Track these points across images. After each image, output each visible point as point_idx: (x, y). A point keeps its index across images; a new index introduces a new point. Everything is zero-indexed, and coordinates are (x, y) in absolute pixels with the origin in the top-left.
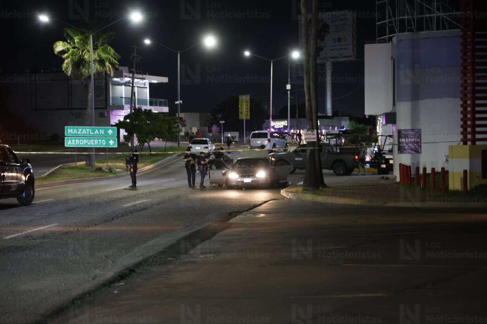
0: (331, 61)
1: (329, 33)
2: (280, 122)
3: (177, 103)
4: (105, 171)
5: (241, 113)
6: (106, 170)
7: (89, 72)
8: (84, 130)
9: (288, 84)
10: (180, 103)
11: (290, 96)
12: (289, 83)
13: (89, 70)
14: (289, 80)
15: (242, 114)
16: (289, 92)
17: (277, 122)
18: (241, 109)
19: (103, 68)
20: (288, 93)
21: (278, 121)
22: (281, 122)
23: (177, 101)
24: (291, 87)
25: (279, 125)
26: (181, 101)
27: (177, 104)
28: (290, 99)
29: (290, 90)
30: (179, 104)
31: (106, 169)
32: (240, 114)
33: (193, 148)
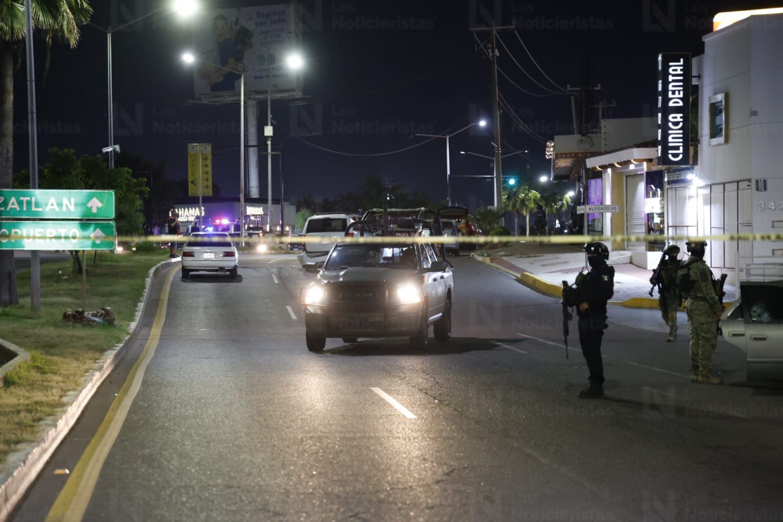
0: (255, 99)
1: (251, 46)
2: (188, 210)
3: (105, 150)
9: (267, 125)
10: (114, 150)
11: (272, 151)
12: (269, 123)
14: (270, 116)
15: (194, 184)
16: (269, 143)
17: (183, 209)
18: (193, 175)
20: (267, 145)
22: (190, 209)
23: (107, 146)
24: (274, 131)
25: (187, 216)
26: (117, 147)
27: (107, 153)
28: (273, 156)
29: (271, 137)
30: (111, 151)
32: (190, 185)
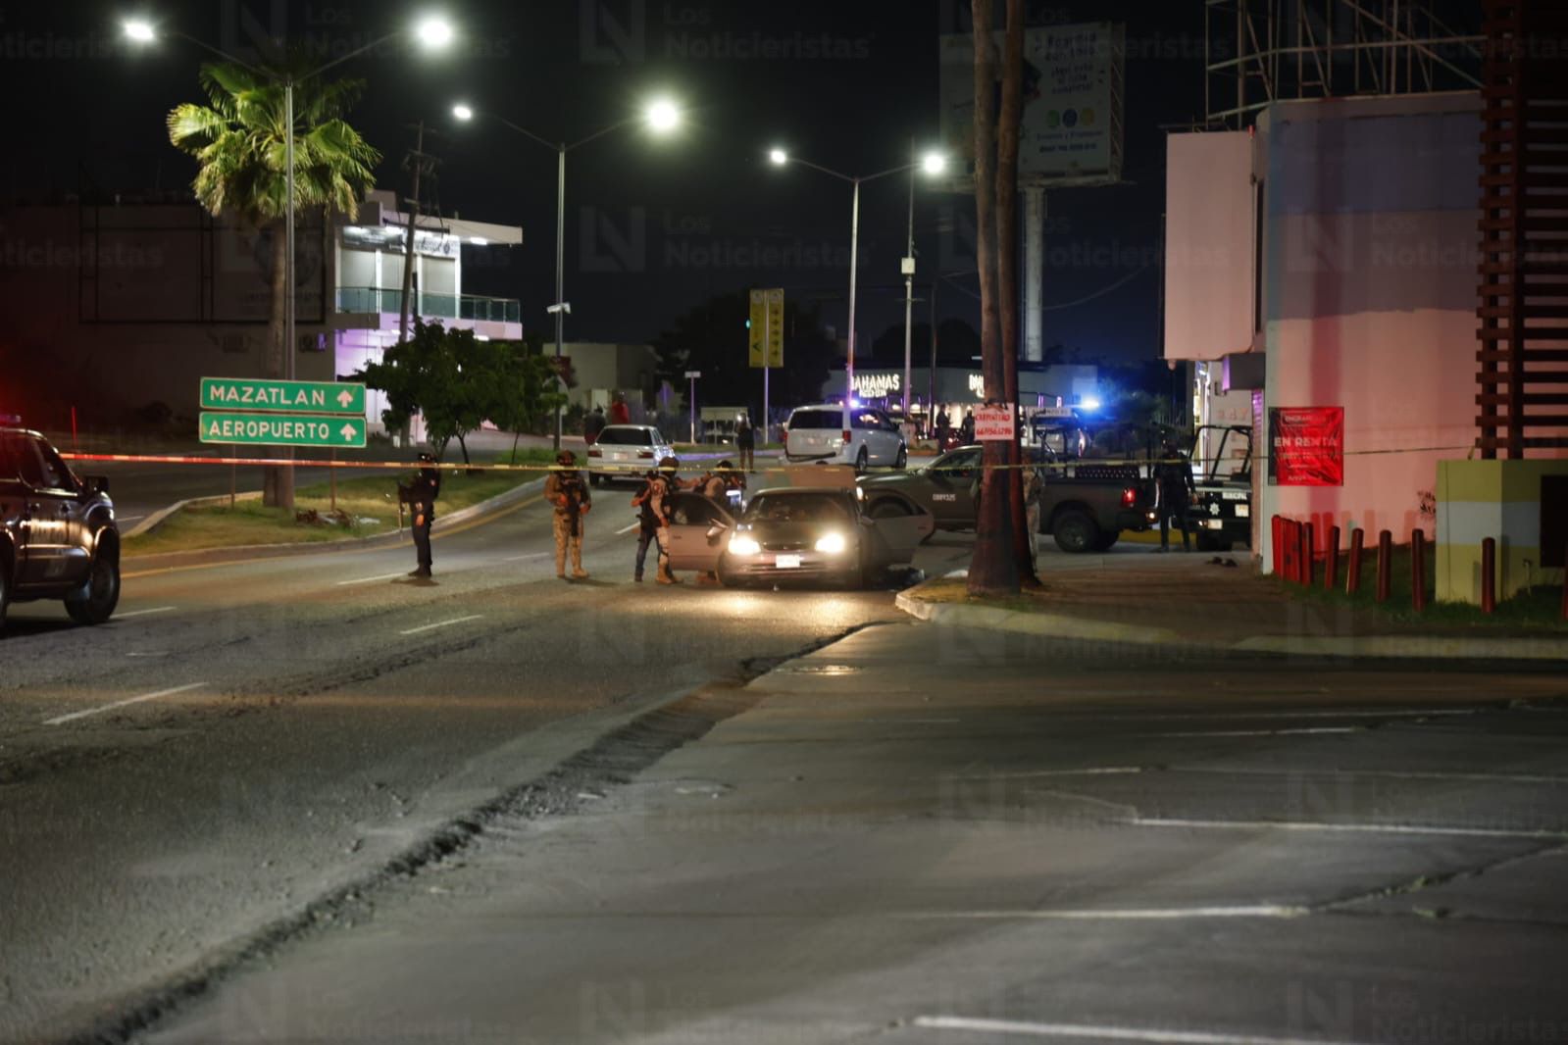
0: (1041, 186)
1: (1037, 94)
2: (876, 379)
3: (553, 309)
4: (327, 523)
5: (755, 347)
6: (331, 521)
7: (278, 203)
8: (262, 391)
9: (906, 256)
10: (563, 310)
11: (913, 296)
12: (910, 254)
13: (279, 196)
14: (911, 243)
15: (757, 349)
16: (909, 284)
17: (867, 378)
18: (756, 335)
19: (326, 192)
20: (905, 288)
21: (870, 377)
22: (879, 377)
23: (554, 303)
24: (917, 266)
25: (873, 389)
26: (567, 307)
27: (553, 314)
28: (914, 305)
29: (912, 275)
30: (559, 313)
31: (330, 517)
32: (751, 349)
33: (603, 454)
